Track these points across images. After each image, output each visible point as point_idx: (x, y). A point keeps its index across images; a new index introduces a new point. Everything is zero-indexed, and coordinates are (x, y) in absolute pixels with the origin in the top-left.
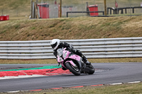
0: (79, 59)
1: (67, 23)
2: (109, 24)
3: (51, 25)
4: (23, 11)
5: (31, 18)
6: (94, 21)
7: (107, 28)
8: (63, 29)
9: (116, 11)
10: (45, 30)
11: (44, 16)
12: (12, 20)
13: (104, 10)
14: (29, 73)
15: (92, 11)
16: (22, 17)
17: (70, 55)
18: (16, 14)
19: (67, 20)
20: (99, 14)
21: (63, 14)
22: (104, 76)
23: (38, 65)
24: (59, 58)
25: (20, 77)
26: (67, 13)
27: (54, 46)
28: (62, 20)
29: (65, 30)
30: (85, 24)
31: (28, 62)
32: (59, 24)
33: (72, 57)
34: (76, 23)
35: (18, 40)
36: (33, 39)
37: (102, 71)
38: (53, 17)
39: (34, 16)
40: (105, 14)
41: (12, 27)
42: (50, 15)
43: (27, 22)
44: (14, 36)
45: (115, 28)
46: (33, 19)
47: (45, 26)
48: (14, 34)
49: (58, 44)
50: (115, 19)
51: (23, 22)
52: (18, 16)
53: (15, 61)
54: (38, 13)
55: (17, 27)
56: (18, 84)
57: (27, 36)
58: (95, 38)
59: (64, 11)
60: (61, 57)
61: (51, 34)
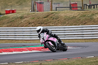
0: (55, 40)
1: (56, 15)
2: (85, 16)
3: (45, 16)
4: (26, 6)
5: (32, 11)
6: (75, 13)
7: (84, 18)
8: (53, 19)
9: (90, 6)
10: (41, 20)
11: (40, 10)
12: (18, 13)
13: (81, 6)
14: (30, 50)
15: (73, 7)
16: (25, 11)
17: (49, 38)
18: (21, 9)
19: (56, 13)
20: (78, 9)
21: (53, 9)
22: (82, 52)
23: (36, 44)
24: (41, 40)
25: (23, 52)
26: (56, 8)
27: (38, 31)
28: (53, 13)
29: (55, 20)
30: (68, 15)
31: (30, 41)
32: (51, 16)
33: (50, 39)
34: (63, 15)
35: (22, 27)
36: (32, 26)
37: (80, 48)
38: (46, 11)
39: (34, 10)
40: (82, 9)
41: (18, 18)
42: (44, 10)
43: (28, 14)
44: (20, 24)
45: (89, 18)
46: (33, 12)
47: (41, 17)
48: (20, 22)
49: (42, 30)
50: (89, 12)
51: (25, 14)
52: (22, 10)
53: (20, 41)
54: (36, 8)
55: (22, 18)
56: (22, 57)
57: (29, 24)
58: (75, 25)
59: (54, 6)
60: (43, 39)
61: (45, 23)
